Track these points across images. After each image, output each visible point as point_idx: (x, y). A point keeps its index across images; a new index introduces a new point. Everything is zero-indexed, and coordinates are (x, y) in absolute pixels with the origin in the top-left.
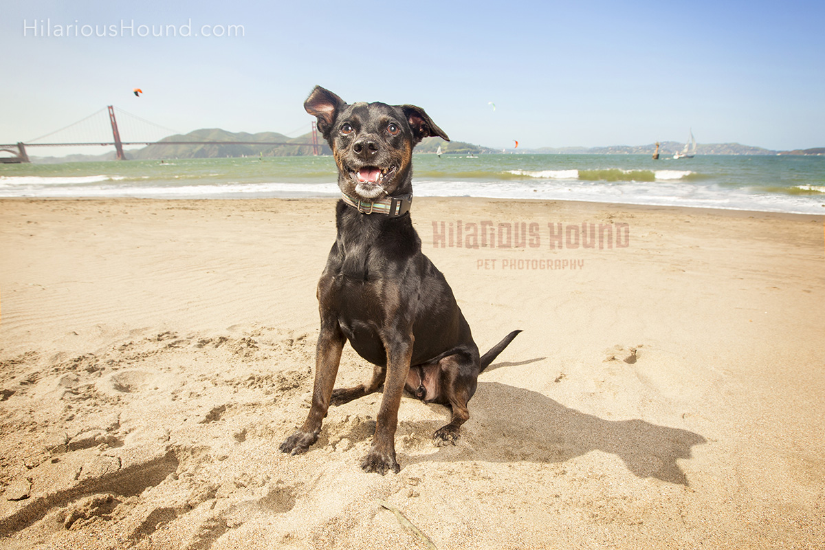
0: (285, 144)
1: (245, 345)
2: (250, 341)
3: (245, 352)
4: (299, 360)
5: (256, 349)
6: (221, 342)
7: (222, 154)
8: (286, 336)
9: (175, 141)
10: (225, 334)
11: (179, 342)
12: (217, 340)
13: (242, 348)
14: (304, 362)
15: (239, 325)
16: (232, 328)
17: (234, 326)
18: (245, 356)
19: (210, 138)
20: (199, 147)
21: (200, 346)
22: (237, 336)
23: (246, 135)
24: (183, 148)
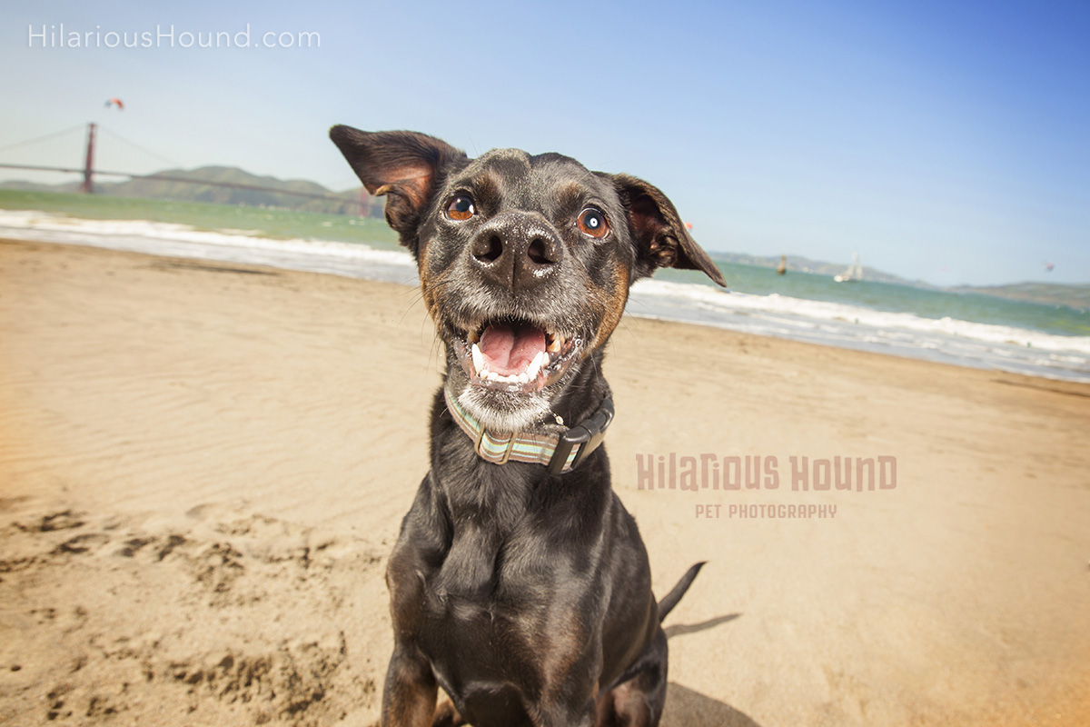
0: (323, 198)
1: (217, 560)
2: (228, 551)
3: (216, 578)
4: (321, 609)
5: (239, 571)
6: (172, 545)
7: (234, 201)
8: (295, 541)
9: (173, 177)
10: (181, 525)
11: (86, 537)
12: (164, 540)
13: (211, 569)
14: (331, 614)
15: (211, 506)
16: (195, 512)
17: (202, 507)
18: (218, 590)
19: (223, 178)
20: (204, 189)
21: (128, 553)
22: (203, 533)
23: (273, 180)
24: (181, 187)
